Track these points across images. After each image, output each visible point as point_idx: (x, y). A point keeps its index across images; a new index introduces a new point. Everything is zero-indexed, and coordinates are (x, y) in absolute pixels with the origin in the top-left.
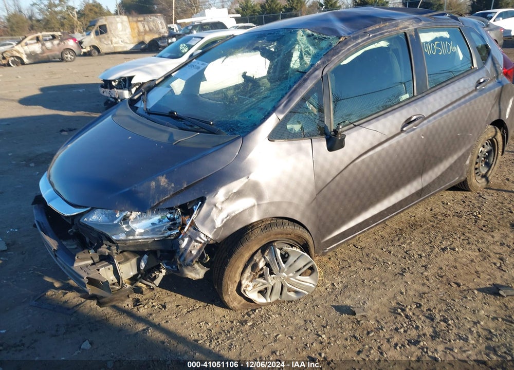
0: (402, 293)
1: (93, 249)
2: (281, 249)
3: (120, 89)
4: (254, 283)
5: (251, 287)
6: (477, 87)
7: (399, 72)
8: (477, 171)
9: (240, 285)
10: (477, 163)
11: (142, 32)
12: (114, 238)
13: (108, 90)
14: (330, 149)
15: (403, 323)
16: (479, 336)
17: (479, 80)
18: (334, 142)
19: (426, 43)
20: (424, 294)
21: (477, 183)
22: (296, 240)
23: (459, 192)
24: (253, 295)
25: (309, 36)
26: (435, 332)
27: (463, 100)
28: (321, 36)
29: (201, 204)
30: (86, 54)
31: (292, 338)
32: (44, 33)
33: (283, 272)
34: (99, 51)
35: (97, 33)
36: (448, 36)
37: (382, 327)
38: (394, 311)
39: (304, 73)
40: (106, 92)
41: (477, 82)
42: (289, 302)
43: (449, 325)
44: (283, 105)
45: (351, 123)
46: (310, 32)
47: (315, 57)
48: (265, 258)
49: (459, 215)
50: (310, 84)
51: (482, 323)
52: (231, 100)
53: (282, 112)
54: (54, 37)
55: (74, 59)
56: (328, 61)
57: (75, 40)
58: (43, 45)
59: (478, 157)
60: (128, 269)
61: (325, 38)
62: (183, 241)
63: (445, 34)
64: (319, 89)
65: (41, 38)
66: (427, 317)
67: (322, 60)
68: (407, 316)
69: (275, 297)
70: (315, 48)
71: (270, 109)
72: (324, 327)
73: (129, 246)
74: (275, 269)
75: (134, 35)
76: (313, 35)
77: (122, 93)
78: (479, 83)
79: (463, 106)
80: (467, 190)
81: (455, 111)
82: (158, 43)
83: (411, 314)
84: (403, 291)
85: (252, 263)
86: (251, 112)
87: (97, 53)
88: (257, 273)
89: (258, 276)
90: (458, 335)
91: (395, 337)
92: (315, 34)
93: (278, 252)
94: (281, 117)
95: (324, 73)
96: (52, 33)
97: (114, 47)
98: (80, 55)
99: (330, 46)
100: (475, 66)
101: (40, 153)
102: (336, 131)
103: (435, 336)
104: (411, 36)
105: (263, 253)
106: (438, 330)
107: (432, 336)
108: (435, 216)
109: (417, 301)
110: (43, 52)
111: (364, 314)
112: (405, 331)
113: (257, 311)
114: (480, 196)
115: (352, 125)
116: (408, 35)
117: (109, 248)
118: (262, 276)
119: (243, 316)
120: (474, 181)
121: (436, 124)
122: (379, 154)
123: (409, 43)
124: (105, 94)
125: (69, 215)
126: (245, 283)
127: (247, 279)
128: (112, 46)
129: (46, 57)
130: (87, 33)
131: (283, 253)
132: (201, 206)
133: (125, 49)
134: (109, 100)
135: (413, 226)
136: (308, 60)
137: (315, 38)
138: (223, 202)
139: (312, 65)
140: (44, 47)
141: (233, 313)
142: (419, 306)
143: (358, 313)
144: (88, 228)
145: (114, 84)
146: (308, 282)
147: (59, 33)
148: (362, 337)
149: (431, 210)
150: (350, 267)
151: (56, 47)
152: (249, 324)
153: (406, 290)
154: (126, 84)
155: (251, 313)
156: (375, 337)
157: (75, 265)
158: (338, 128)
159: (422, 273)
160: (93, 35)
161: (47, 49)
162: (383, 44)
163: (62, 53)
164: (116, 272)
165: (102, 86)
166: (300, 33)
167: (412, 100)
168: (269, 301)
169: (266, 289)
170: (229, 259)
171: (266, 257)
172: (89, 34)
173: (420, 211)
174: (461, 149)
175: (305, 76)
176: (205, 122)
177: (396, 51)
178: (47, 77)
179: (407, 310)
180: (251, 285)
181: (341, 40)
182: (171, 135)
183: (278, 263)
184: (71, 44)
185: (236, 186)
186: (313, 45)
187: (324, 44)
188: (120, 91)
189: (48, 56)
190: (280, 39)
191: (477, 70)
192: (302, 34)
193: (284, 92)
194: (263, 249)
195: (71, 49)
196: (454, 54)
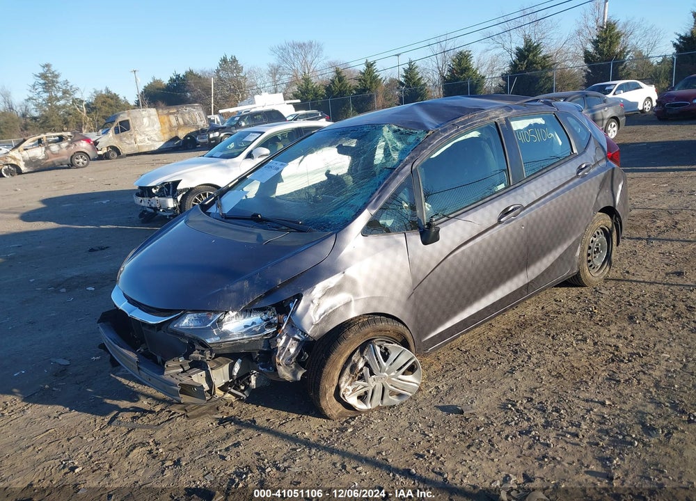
0: (512, 390)
1: (184, 356)
2: (380, 347)
3: (162, 196)
4: (353, 387)
5: (351, 391)
6: (578, 172)
7: (494, 161)
8: (591, 263)
9: (338, 389)
10: (589, 255)
11: (175, 127)
12: (208, 341)
13: (146, 199)
14: (425, 243)
15: (514, 417)
16: (593, 422)
17: (581, 166)
18: (429, 235)
19: (519, 130)
20: (536, 388)
21: (593, 276)
22: (395, 337)
23: (574, 289)
24: (352, 400)
25: (395, 131)
26: (547, 422)
27: (566, 186)
28: (408, 131)
29: (297, 302)
30: (100, 158)
31: (397, 439)
32: (49, 134)
33: (384, 372)
34: (119, 153)
35: (117, 131)
36: (543, 122)
37: (492, 422)
38: (504, 407)
39: (393, 169)
40: (144, 202)
41: (579, 168)
42: (390, 407)
43: (562, 414)
44: (374, 200)
45: (445, 216)
46: (396, 128)
47: (403, 152)
48: (364, 357)
49: (573, 312)
50: (400, 179)
51: (595, 410)
52: (315, 200)
53: (374, 207)
54: (61, 139)
55: (87, 164)
56: (417, 155)
57: (88, 140)
58: (47, 148)
59: (590, 248)
60: (220, 376)
61: (412, 133)
62: (281, 339)
63: (540, 121)
64: (409, 184)
65: (44, 140)
66: (539, 410)
67: (411, 155)
68: (518, 410)
69: (376, 402)
70: (403, 144)
71: (361, 204)
72: (430, 427)
73: (224, 349)
74: (376, 369)
75: (164, 132)
76: (399, 130)
77: (165, 201)
78: (580, 169)
79: (567, 192)
80: (583, 285)
81: (559, 198)
82: (195, 140)
83: (522, 408)
84: (513, 387)
85: (351, 364)
86: (342, 210)
87: (116, 155)
88: (356, 375)
89: (357, 378)
90: (571, 422)
91: (506, 429)
92: (402, 129)
93: (378, 349)
94: (373, 212)
95: (413, 168)
96: (58, 134)
97: (138, 146)
98: (94, 160)
99: (418, 140)
100: (575, 151)
101: (70, 276)
102: (429, 225)
103: (547, 425)
104: (501, 125)
105: (362, 352)
106: (550, 420)
107: (543, 426)
108: (547, 314)
109: (529, 395)
110: (47, 157)
111: (472, 411)
112: (516, 424)
113: (357, 418)
114: (596, 291)
115: (446, 218)
116: (499, 124)
117: (202, 352)
118: (361, 378)
119: (343, 424)
120: (588, 274)
121: (540, 213)
122: (480, 245)
123: (500, 132)
124: (143, 204)
125: (155, 323)
126: (344, 386)
127: (346, 382)
128: (136, 146)
129: (51, 164)
130: (104, 131)
131: (383, 351)
132: (298, 303)
133: (153, 149)
134: (146, 211)
135: (523, 325)
136: (395, 156)
137: (402, 134)
138: (320, 298)
139: (401, 161)
140: (48, 152)
141: (330, 422)
142: (530, 400)
143: (466, 410)
144: (179, 334)
145: (154, 191)
146: (412, 380)
147: (69, 134)
148: (471, 433)
149: (543, 308)
150: (455, 369)
151: (64, 150)
152: (349, 430)
153: (517, 387)
154: (169, 191)
155: (350, 420)
156: (485, 432)
157: (165, 373)
158: (431, 221)
159: (533, 370)
160: (111, 133)
161: (52, 153)
162: (475, 134)
163: (72, 157)
164: (209, 379)
165: (138, 195)
166: (386, 129)
167: (509, 189)
168: (370, 407)
169: (366, 393)
170: (327, 359)
171: (366, 357)
172: (106, 133)
173: (529, 309)
174: (571, 238)
175: (395, 172)
176: (294, 222)
177: (488, 141)
178: (56, 187)
179: (518, 405)
180: (350, 388)
181: (429, 134)
182: (259, 236)
183: (378, 362)
184: (84, 146)
185: (332, 281)
186: (400, 139)
187: (411, 139)
188: (161, 199)
189: (53, 162)
190: (365, 135)
191: (576, 156)
192: (388, 129)
193: (374, 188)
194: (362, 348)
195: (83, 152)
196: (552, 141)
